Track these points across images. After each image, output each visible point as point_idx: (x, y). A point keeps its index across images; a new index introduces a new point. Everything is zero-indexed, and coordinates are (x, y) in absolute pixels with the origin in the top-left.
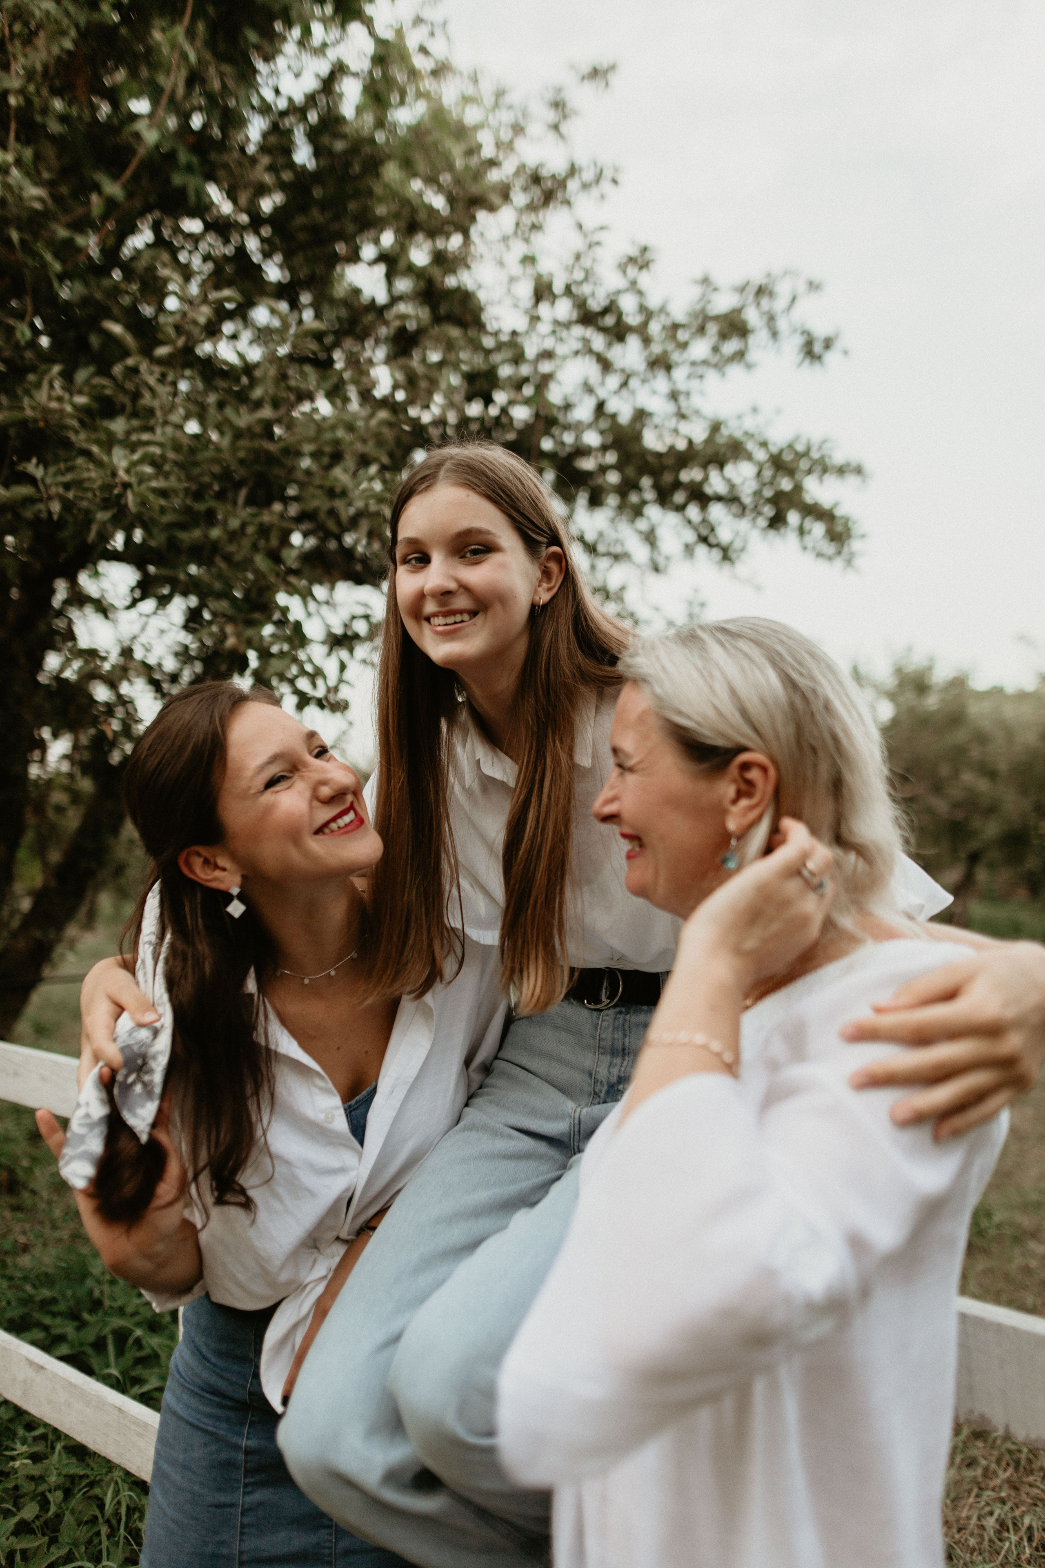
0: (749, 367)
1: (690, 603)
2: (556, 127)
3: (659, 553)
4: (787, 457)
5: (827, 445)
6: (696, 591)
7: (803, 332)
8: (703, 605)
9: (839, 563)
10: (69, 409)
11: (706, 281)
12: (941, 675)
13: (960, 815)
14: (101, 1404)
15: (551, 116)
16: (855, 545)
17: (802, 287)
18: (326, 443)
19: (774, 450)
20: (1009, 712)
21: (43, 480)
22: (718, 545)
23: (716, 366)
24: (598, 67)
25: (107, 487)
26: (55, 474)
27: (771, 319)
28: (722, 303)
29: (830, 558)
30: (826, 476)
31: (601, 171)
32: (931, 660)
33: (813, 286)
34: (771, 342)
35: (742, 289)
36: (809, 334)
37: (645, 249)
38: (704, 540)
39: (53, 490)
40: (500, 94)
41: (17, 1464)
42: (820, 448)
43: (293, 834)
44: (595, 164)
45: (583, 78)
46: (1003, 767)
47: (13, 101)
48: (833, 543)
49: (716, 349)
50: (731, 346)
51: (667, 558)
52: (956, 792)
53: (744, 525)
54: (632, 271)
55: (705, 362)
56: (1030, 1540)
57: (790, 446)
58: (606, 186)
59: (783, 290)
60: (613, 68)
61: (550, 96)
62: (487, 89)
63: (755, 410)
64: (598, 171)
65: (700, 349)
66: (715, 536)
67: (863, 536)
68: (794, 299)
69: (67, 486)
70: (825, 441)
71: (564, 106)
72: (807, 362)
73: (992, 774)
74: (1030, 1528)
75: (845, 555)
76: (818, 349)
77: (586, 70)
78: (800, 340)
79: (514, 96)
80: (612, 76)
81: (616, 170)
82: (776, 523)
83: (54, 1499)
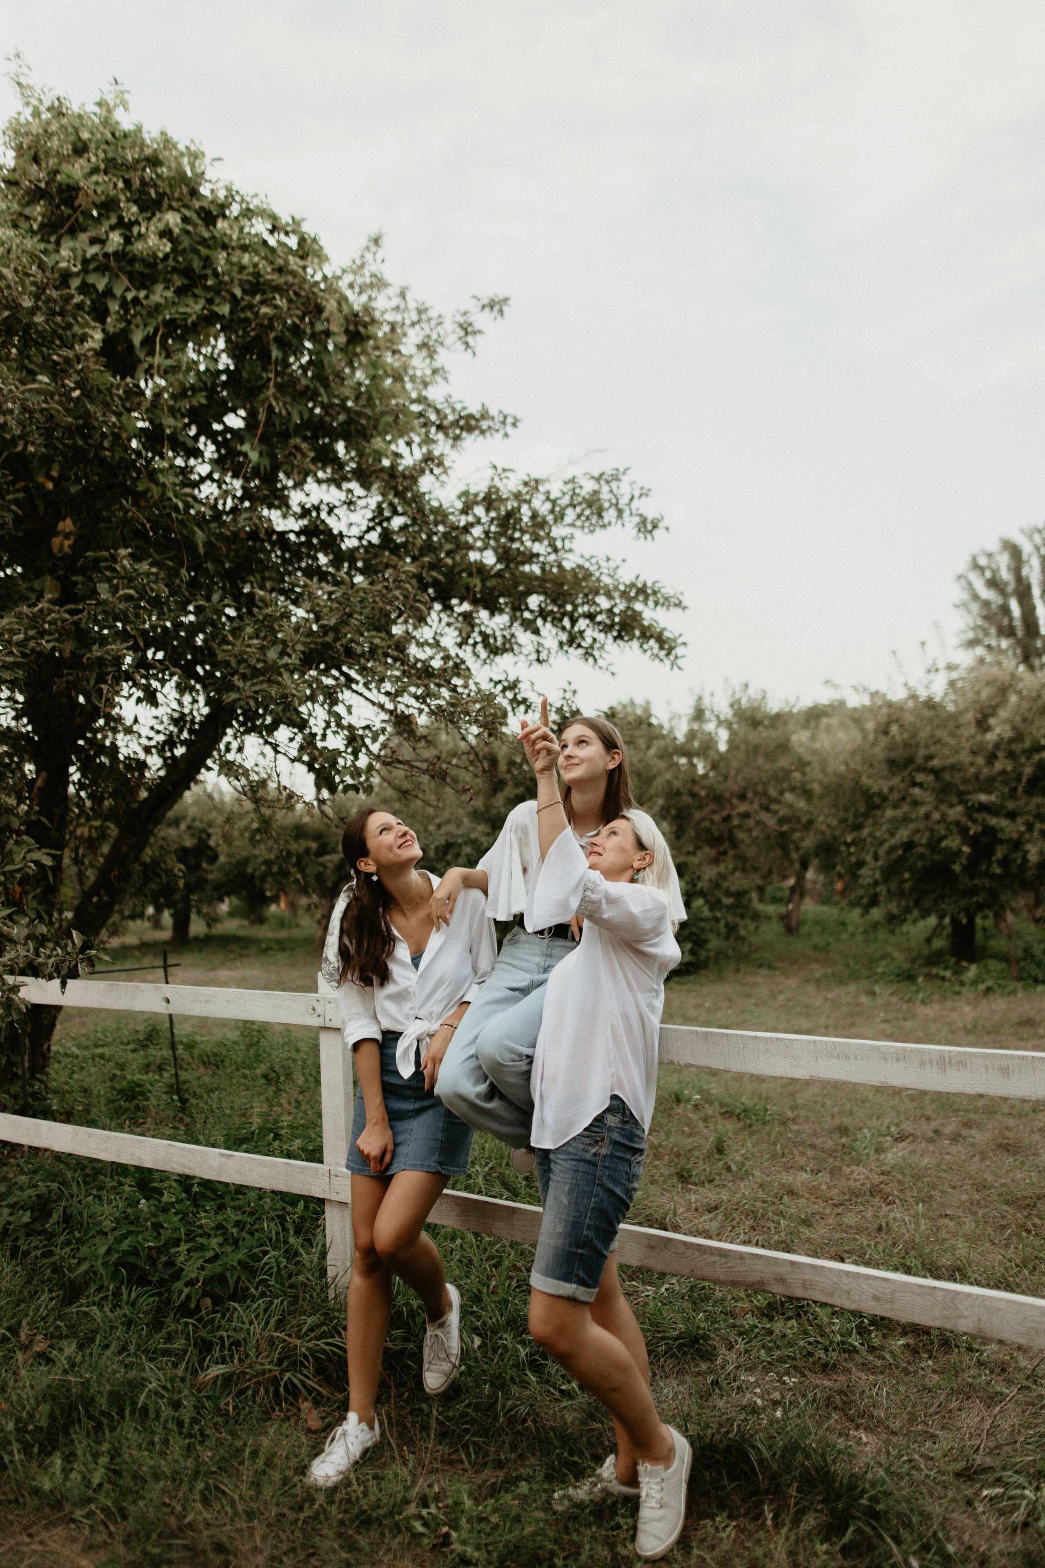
1: (565, 691)
2: (463, 340)
4: (630, 590)
6: (569, 680)
7: (639, 516)
9: (668, 663)
13: (784, 828)
19: (623, 585)
24: (495, 300)
27: (618, 507)
28: (586, 487)
30: (658, 605)
31: (506, 417)
33: (645, 492)
34: (617, 519)
36: (643, 517)
40: (422, 310)
42: (653, 585)
43: (390, 848)
44: (501, 412)
45: (484, 306)
46: (817, 788)
47: (168, 431)
48: (663, 651)
52: (781, 810)
53: (601, 635)
57: (633, 584)
58: (509, 429)
60: (506, 301)
61: (459, 318)
63: (608, 559)
64: (503, 417)
68: (632, 498)
70: (656, 582)
71: (470, 325)
72: (642, 534)
73: (807, 794)
75: (672, 658)
76: (649, 527)
77: (486, 301)
78: (637, 519)
79: (433, 313)
80: (505, 308)
81: (516, 418)
82: (622, 636)
83: (234, 1231)
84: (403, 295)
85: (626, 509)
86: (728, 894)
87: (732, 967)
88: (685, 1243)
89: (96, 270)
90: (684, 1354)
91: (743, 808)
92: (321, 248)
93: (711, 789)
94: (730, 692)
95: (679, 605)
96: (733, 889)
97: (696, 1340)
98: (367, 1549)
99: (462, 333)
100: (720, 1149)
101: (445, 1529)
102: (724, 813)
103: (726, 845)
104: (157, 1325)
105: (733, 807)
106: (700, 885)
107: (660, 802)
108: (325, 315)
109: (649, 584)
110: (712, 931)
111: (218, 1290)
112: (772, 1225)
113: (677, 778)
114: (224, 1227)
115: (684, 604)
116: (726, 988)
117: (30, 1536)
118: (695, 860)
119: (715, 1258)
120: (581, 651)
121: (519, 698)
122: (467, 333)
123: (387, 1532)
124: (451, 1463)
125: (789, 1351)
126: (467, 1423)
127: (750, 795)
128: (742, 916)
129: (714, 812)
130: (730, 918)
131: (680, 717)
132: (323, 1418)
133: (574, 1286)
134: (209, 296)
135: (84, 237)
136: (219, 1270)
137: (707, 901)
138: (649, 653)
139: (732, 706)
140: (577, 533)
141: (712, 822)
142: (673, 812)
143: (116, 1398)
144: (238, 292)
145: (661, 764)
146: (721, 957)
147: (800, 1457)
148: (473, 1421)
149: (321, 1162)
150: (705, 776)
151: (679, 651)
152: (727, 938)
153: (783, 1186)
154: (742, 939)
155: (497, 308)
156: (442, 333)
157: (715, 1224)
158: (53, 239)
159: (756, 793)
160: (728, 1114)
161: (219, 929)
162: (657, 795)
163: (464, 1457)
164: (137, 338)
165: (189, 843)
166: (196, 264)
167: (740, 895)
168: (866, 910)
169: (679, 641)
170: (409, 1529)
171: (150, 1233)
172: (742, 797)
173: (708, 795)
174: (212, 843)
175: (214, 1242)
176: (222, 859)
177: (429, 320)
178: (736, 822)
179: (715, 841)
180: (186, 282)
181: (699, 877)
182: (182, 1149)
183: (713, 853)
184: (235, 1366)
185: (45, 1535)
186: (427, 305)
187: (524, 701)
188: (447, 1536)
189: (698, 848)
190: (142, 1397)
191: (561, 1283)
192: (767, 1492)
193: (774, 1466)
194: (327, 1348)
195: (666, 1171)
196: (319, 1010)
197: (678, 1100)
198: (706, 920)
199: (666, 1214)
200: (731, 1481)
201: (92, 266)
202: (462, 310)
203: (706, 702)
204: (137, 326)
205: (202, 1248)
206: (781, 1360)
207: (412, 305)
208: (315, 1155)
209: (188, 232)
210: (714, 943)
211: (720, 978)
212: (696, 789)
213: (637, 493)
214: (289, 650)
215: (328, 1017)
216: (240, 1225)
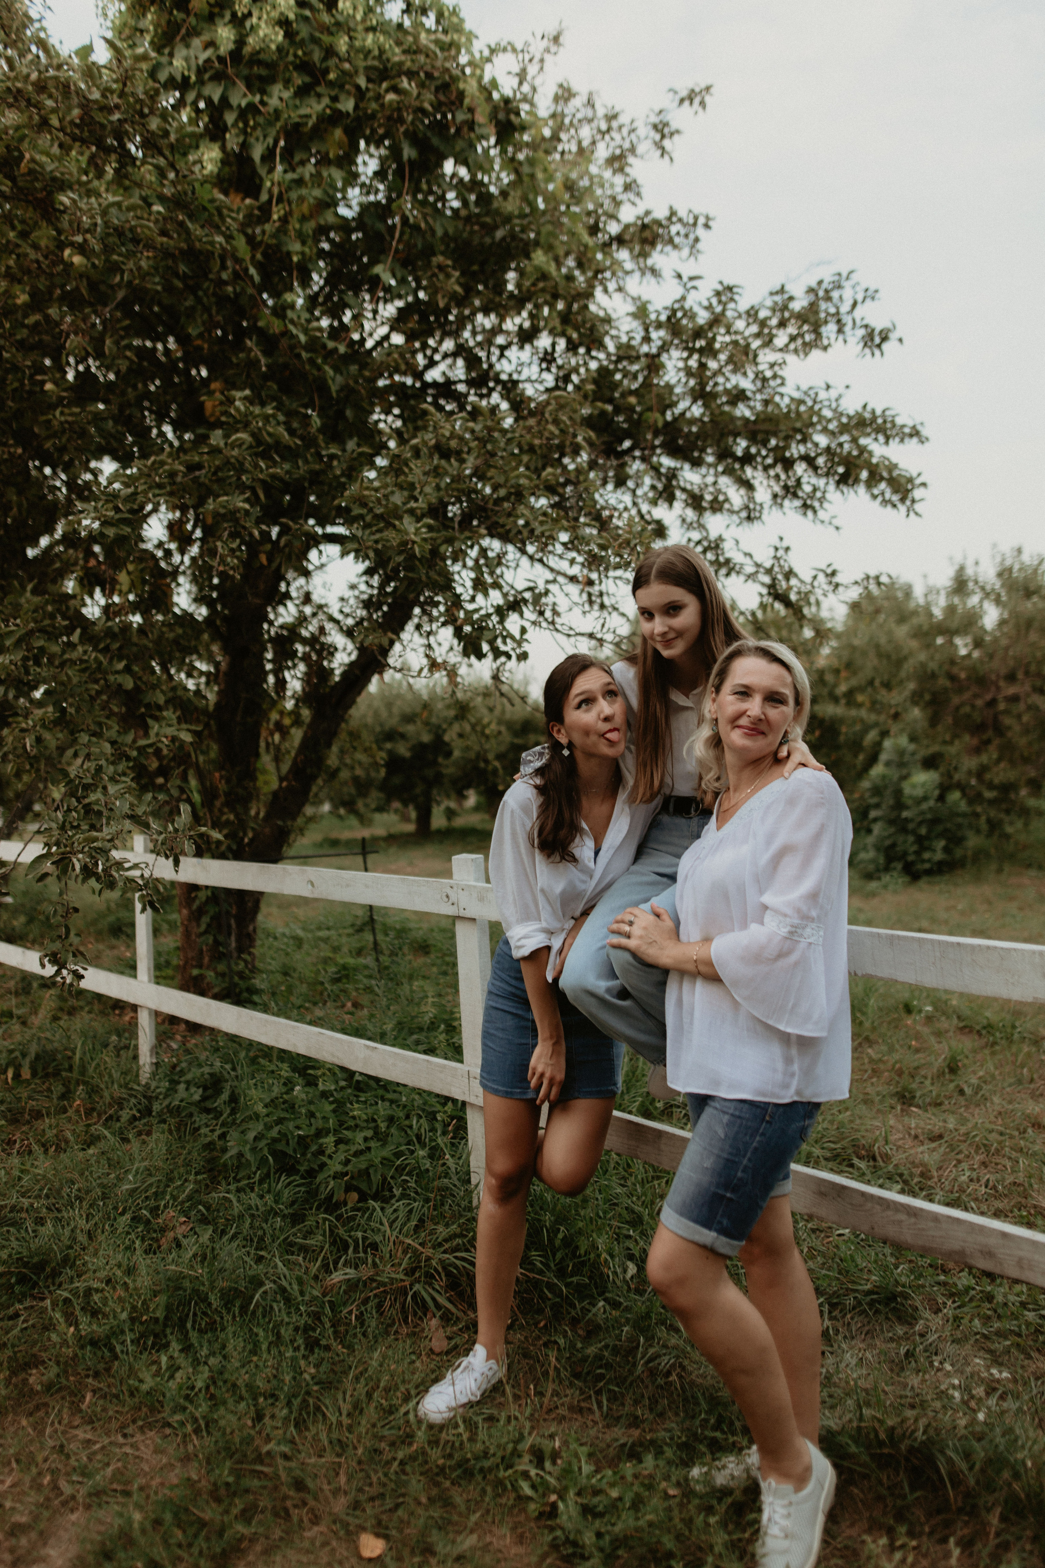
0: (824, 351)
1: (776, 549)
2: (660, 146)
4: (855, 423)
5: (889, 412)
6: (782, 537)
7: (865, 327)
9: (903, 509)
15: (656, 135)
17: (860, 295)
19: (844, 417)
23: (794, 352)
24: (696, 89)
27: (838, 318)
29: (895, 506)
30: (891, 439)
31: (697, 216)
33: (870, 293)
34: (838, 333)
35: (814, 292)
36: (868, 328)
37: (730, 289)
38: (791, 493)
40: (611, 117)
42: (884, 414)
44: (692, 210)
45: (682, 101)
47: (295, 259)
48: (898, 495)
50: (808, 337)
53: (821, 481)
54: (719, 306)
58: (701, 232)
60: (708, 89)
61: (653, 118)
63: (828, 387)
64: (694, 216)
66: (801, 489)
67: (925, 485)
68: (855, 304)
69: (376, 542)
70: (888, 408)
71: (666, 126)
72: (869, 350)
75: (908, 503)
76: (877, 340)
77: (684, 93)
78: (862, 332)
79: (624, 119)
80: (708, 99)
81: (708, 218)
82: (845, 480)
83: (383, 1126)
84: (590, 103)
85: (847, 320)
86: (991, 786)
87: (994, 866)
88: (863, 1194)
89: (211, 79)
90: (877, 1312)
91: (1011, 690)
92: (462, 21)
93: (973, 669)
94: (998, 559)
95: (915, 433)
96: (996, 781)
97: (893, 1297)
98: (463, 1508)
99: (658, 137)
100: (953, 1068)
101: (553, 1498)
102: (988, 697)
103: (990, 733)
104: (296, 1219)
105: (998, 688)
106: (957, 777)
107: (912, 686)
108: (467, 101)
109: (878, 412)
110: (970, 826)
111: (363, 1186)
112: (1009, 1164)
113: (932, 658)
114: (374, 1120)
115: (924, 432)
116: (987, 890)
117: (125, 1436)
118: (953, 750)
119: (902, 1217)
120: (798, 503)
121: (721, 559)
122: (663, 137)
123: (489, 1489)
124: (581, 1411)
125: (1012, 1325)
126: (600, 1367)
127: (1020, 675)
128: (1008, 812)
129: (976, 696)
130: (993, 813)
131: (938, 593)
132: (450, 1338)
133: (713, 1234)
134: (333, 93)
135: (197, 42)
136: (363, 1166)
137: (964, 795)
138: (880, 499)
139: (1000, 575)
140: (791, 358)
141: (973, 706)
142: (927, 697)
143: (229, 1297)
144: (362, 82)
145: (914, 644)
146: (979, 857)
147: (1006, 1474)
148: (608, 1366)
149: (462, 1062)
150: (969, 656)
151: (917, 493)
152: (989, 835)
153: (1028, 1117)
154: (1007, 837)
155: (697, 101)
156: (635, 141)
157: (936, 1156)
158: (166, 51)
159: (1027, 673)
160: (966, 1029)
161: (459, 822)
162: (908, 679)
163: (595, 1407)
164: (257, 153)
165: (426, 738)
166: (317, 55)
167: (1007, 788)
169: (918, 481)
170: (515, 1488)
171: (303, 1121)
172: (1011, 678)
173: (968, 678)
174: (446, 738)
175: (359, 1137)
176: (457, 753)
177: (620, 128)
178: (1002, 706)
179: (978, 728)
180: (308, 79)
181: (956, 768)
182: (331, 1038)
183: (975, 741)
184: (366, 1272)
185: (139, 1437)
186: (617, 109)
187: (728, 561)
188: (554, 1506)
189: (955, 736)
190: (257, 1296)
191: (698, 1228)
192: (960, 1510)
193: (972, 1482)
194: (458, 1262)
195: (883, 1089)
196: (453, 898)
197: (908, 1009)
198: (964, 815)
199: (876, 1140)
200: (913, 1489)
201: (207, 76)
202: (657, 110)
203: (970, 571)
204: (257, 139)
205: (347, 1142)
206: (1000, 1334)
207: (601, 112)
208: (456, 1052)
209: (306, 19)
210: (973, 841)
211: (978, 879)
212: (955, 670)
213: (860, 298)
214: (416, 493)
215: (462, 905)
216: (391, 1120)
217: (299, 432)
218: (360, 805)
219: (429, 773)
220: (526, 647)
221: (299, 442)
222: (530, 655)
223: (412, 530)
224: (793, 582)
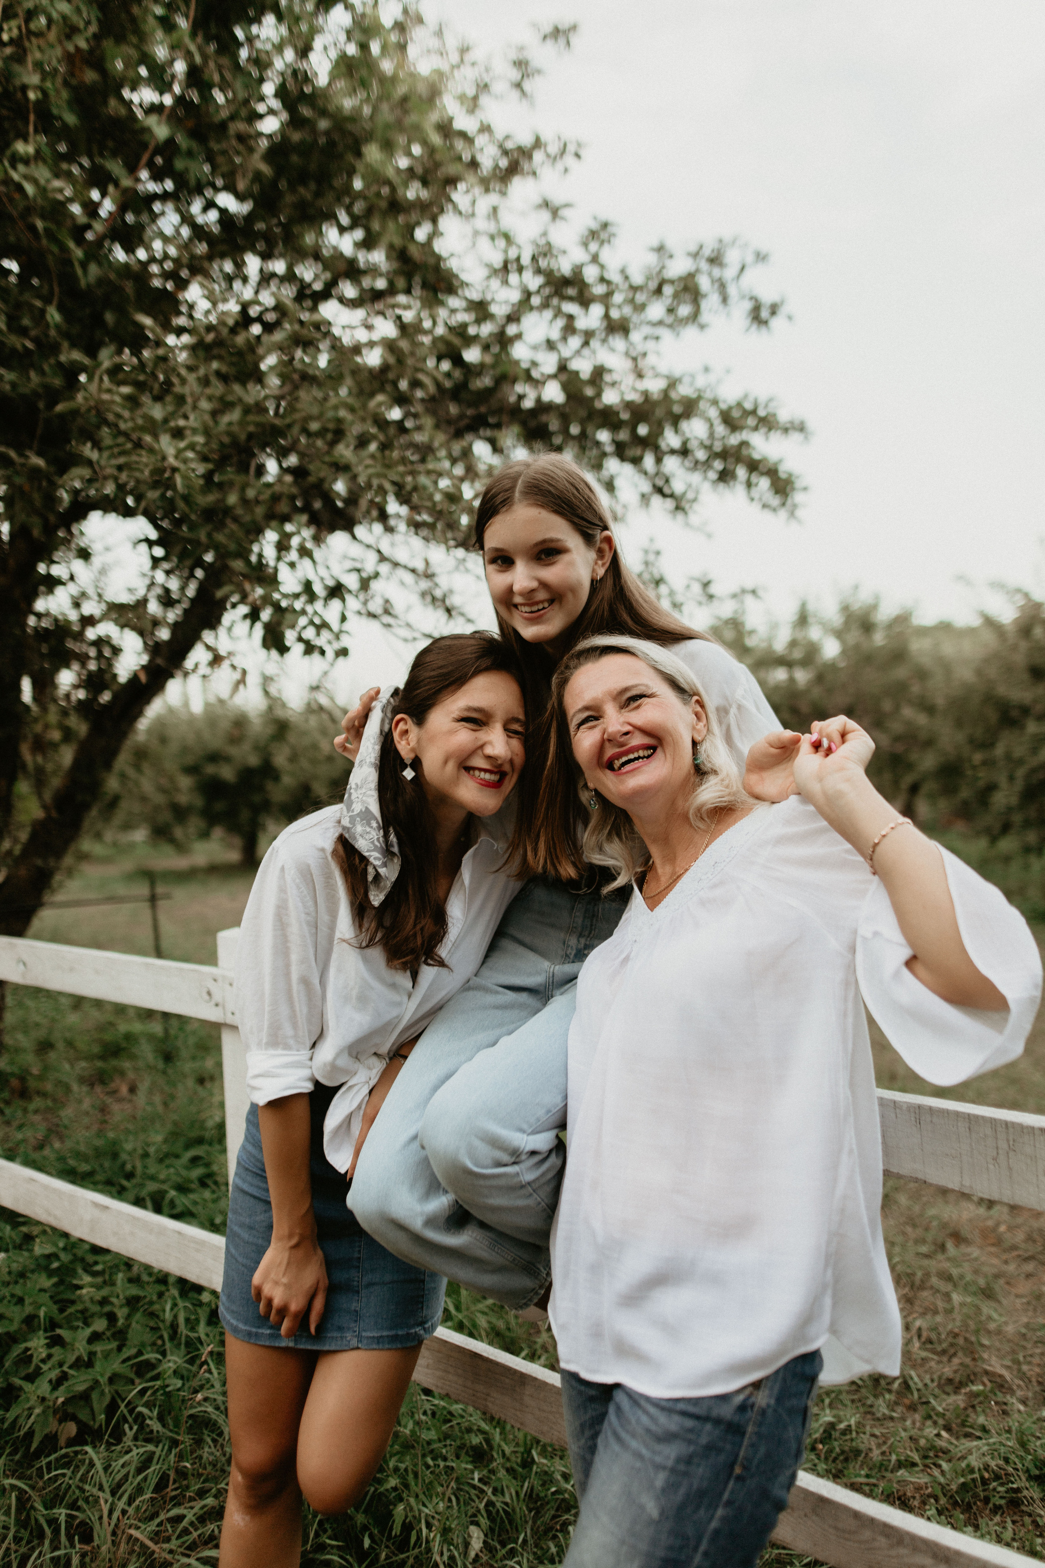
0: (702, 327)
1: (646, 552)
2: (518, 86)
3: (617, 501)
4: (736, 414)
5: (771, 405)
6: (651, 540)
7: (751, 298)
8: (658, 553)
9: (783, 514)
10: (118, 399)
11: (660, 249)
12: (885, 613)
13: (899, 748)
14: (162, 1231)
15: (514, 74)
16: (798, 497)
17: (750, 258)
18: (329, 420)
19: (724, 406)
20: (948, 649)
21: (98, 462)
22: (672, 496)
23: (670, 326)
24: (560, 27)
25: (158, 471)
26: (110, 457)
27: (722, 287)
28: (678, 268)
29: (774, 510)
30: (772, 432)
31: (565, 145)
32: (877, 598)
33: (761, 257)
34: (721, 307)
35: (695, 255)
36: (756, 300)
37: (605, 226)
38: (659, 491)
39: (109, 471)
40: (464, 50)
41: (84, 1291)
42: (766, 406)
44: (559, 138)
45: (545, 37)
46: (940, 701)
48: (778, 496)
49: (671, 310)
50: (684, 310)
51: (625, 506)
52: (897, 727)
53: (696, 478)
54: (593, 247)
55: (660, 323)
56: (919, 1336)
57: (739, 405)
58: (569, 159)
59: (732, 258)
60: (574, 28)
61: (513, 55)
62: (452, 43)
63: (707, 370)
64: (562, 145)
65: (656, 310)
66: (670, 487)
67: (805, 489)
68: (743, 268)
69: (120, 468)
70: (771, 400)
71: (527, 63)
72: (755, 326)
73: (930, 709)
74: (920, 1329)
75: (787, 508)
76: (765, 315)
77: (547, 30)
78: (748, 305)
79: (478, 52)
80: (573, 38)
81: (579, 145)
82: (725, 476)
83: (121, 1313)
84: (439, 33)
85: (732, 290)
95: (800, 430)
99: (517, 74)
109: (760, 403)
111: (83, 1415)
115: (810, 427)
120: (667, 503)
122: (522, 76)
136: (84, 1385)
138: (760, 500)
155: (562, 38)
168: (994, 840)
169: (799, 483)
174: (275, 761)
177: (474, 60)
182: (46, 1187)
196: (217, 997)
203: (811, 607)
205: (65, 1345)
213: (749, 261)
215: (230, 1007)
216: (132, 1302)
217: (33, 333)
218: (178, 832)
219: (257, 798)
220: (345, 641)
221: (29, 345)
222: (351, 652)
223: (170, 451)
224: (663, 589)
